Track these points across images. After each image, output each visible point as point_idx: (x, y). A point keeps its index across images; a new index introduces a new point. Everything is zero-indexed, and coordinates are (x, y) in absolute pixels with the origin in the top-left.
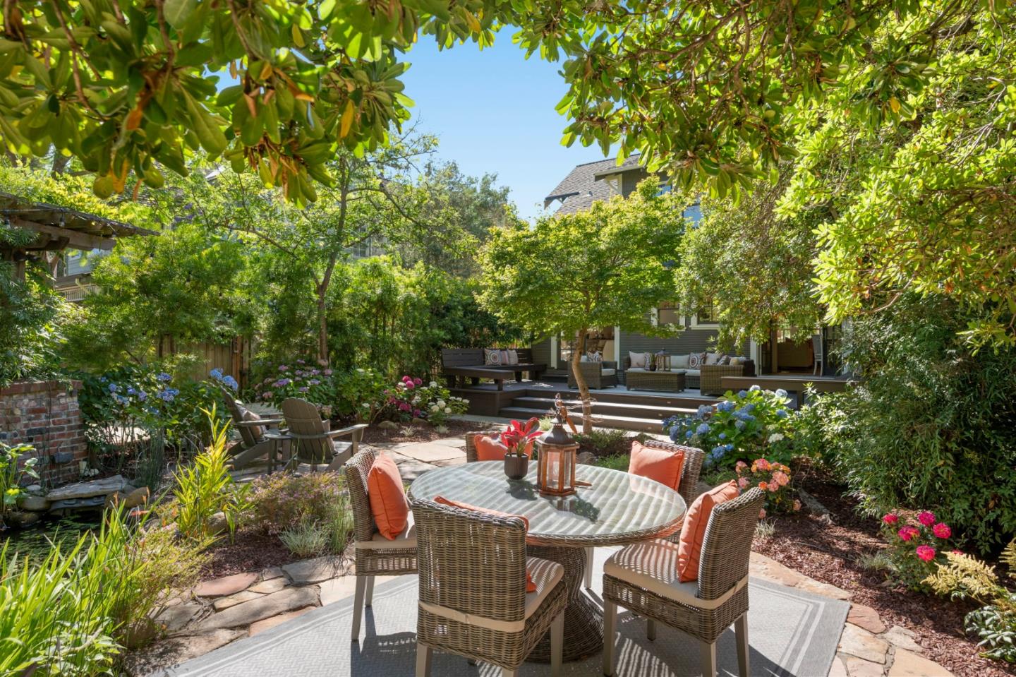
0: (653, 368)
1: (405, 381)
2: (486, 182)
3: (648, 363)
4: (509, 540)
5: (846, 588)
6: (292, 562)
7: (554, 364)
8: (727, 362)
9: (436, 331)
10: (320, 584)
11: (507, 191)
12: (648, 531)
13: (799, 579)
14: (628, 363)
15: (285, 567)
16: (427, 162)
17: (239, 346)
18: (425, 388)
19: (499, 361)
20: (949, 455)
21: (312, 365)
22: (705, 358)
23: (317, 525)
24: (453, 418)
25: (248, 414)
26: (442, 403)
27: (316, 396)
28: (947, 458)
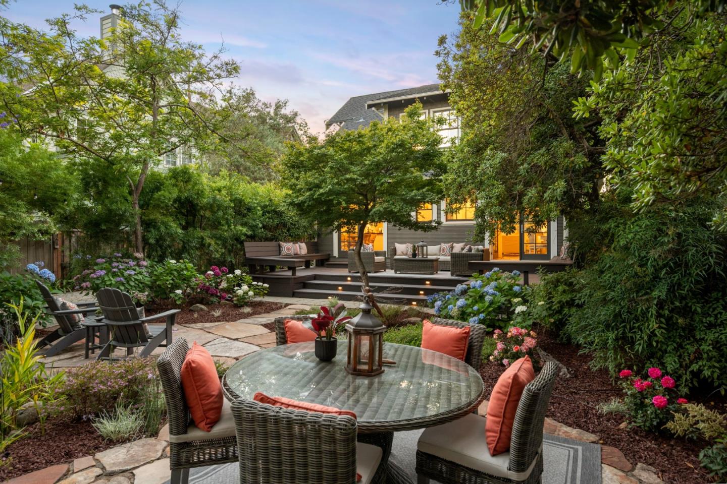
0: (414, 255)
1: (213, 270)
2: (278, 107)
3: (410, 251)
4: (341, 441)
5: (593, 432)
6: (105, 449)
7: (336, 253)
8: (470, 250)
9: (239, 228)
10: (134, 471)
11: (296, 114)
12: (459, 409)
13: (556, 427)
14: (394, 251)
15: (98, 455)
16: (229, 89)
17: (59, 242)
18: (231, 275)
19: (292, 252)
20: (663, 320)
21: (129, 258)
22: (452, 247)
23: (132, 410)
24: (255, 299)
25: (64, 304)
26: (245, 287)
27: (132, 284)
28: (661, 322)
